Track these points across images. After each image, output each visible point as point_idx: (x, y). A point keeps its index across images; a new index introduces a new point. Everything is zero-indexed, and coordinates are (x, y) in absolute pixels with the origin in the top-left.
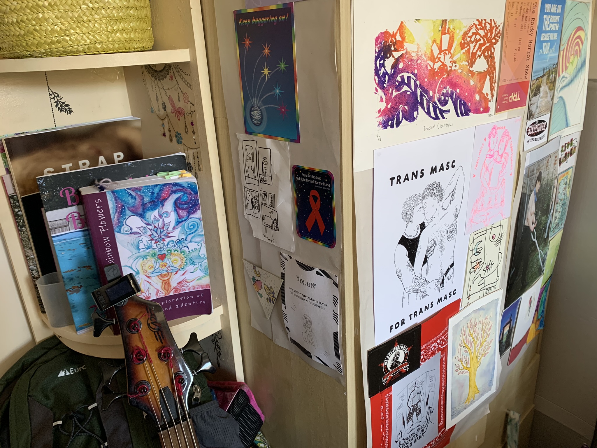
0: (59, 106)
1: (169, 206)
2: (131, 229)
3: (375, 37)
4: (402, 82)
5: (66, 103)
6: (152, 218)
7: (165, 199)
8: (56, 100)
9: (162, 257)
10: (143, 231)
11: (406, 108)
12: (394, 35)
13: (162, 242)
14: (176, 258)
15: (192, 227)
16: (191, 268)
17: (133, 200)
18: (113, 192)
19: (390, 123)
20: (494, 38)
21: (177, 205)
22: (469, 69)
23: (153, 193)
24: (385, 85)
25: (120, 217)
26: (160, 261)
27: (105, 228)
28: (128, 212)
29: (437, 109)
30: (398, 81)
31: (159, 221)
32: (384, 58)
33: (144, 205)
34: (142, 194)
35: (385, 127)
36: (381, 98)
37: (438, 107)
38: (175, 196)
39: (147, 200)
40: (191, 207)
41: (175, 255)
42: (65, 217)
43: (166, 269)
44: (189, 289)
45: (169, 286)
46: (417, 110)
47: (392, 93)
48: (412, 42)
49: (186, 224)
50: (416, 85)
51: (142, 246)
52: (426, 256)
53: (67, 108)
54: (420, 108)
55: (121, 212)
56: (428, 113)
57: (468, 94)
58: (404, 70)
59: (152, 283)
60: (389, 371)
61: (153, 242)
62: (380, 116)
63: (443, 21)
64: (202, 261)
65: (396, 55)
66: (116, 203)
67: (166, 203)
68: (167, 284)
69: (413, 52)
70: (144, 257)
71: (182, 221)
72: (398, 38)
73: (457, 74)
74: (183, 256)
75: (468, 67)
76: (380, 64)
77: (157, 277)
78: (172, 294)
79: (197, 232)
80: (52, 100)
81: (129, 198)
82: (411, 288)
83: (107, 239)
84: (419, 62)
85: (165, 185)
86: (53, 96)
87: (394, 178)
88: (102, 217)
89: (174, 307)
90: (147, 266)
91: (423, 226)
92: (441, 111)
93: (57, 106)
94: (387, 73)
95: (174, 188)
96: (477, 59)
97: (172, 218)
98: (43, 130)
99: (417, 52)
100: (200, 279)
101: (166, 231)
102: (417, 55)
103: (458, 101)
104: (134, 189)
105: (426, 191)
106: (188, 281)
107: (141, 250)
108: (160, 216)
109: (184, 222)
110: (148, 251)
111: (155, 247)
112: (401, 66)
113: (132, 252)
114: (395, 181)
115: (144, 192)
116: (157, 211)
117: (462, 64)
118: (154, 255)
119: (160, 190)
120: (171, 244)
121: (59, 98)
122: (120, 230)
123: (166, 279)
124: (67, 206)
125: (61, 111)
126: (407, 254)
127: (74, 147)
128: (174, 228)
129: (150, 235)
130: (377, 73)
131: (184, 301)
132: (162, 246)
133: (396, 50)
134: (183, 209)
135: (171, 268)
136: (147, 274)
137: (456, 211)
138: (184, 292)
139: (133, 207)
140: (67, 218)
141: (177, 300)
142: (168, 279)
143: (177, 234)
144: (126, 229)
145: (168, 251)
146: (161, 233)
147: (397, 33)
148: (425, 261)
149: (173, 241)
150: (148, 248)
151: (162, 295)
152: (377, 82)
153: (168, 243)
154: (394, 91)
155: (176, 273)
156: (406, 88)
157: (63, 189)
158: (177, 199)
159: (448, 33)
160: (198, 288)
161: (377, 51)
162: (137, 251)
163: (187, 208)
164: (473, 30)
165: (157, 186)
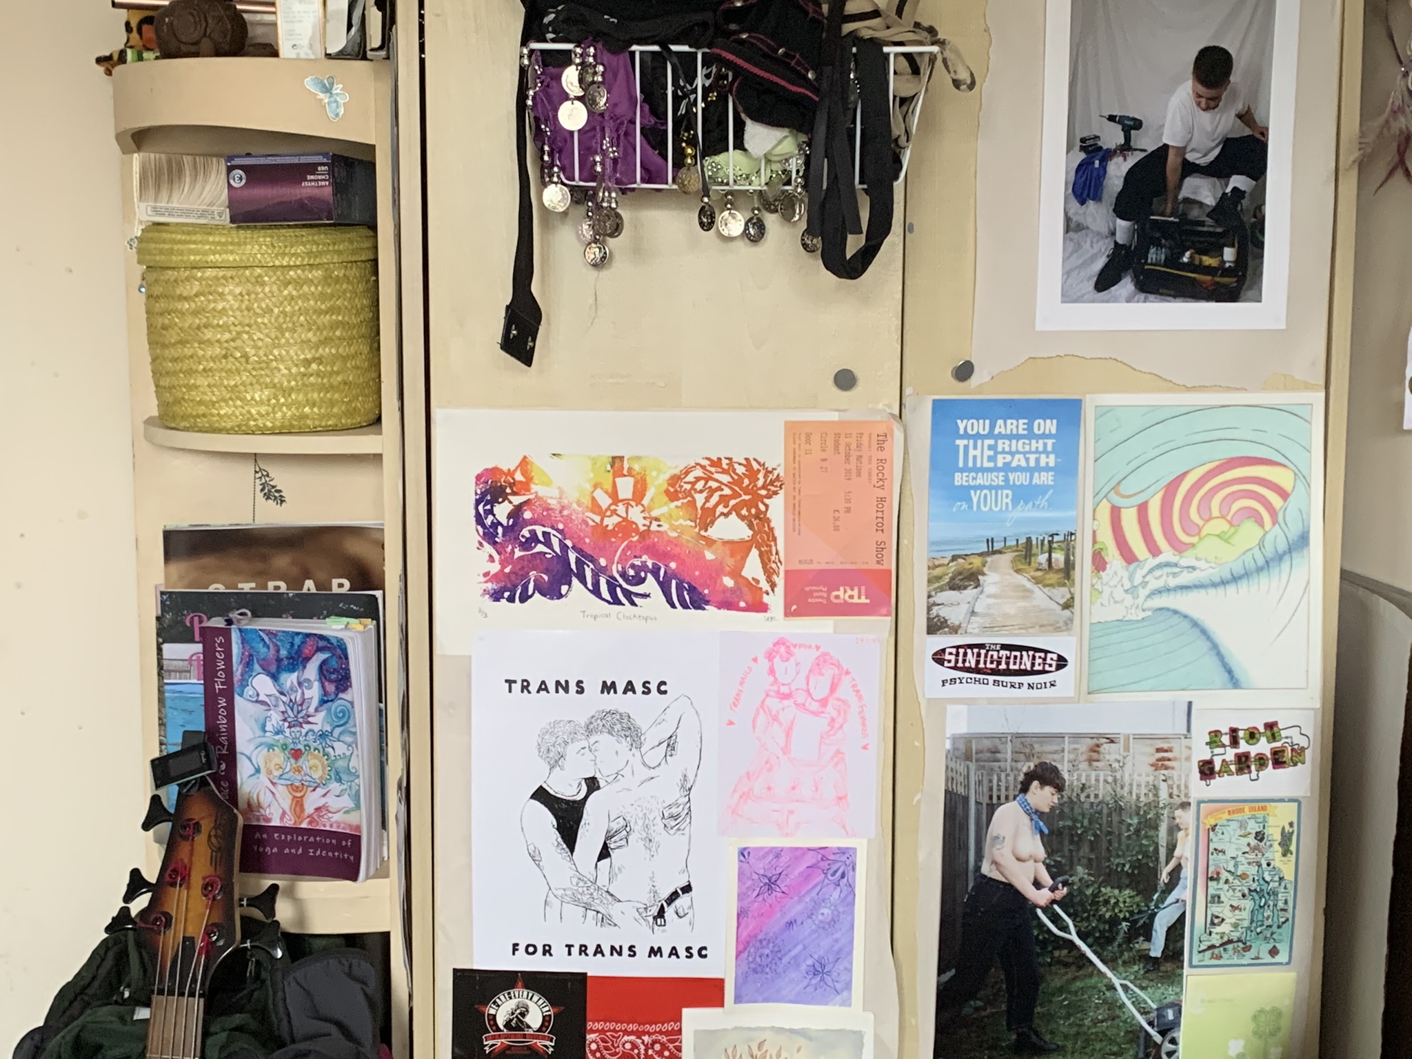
0: (266, 491)
1: (312, 670)
2: (258, 695)
3: (476, 474)
4: (534, 538)
5: (278, 488)
6: (288, 684)
7: (308, 659)
8: (263, 481)
9: (297, 754)
10: (274, 703)
11: (546, 578)
12: (510, 473)
13: (298, 729)
14: (316, 762)
15: (341, 715)
16: (335, 787)
17: (265, 650)
18: (240, 630)
19: (506, 594)
20: (764, 487)
21: (323, 669)
22: (699, 533)
23: (292, 644)
24: (497, 539)
25: (246, 672)
26: (293, 761)
27: (222, 683)
28: (257, 667)
29: (618, 590)
30: (523, 536)
31: (297, 691)
32: (493, 502)
33: (279, 660)
34: (279, 644)
35: (497, 599)
36: (491, 556)
37: (620, 586)
38: (321, 657)
39: (283, 653)
40: (340, 680)
41: (316, 757)
42: (187, 658)
43: (299, 778)
44: (331, 826)
45: (302, 810)
46: (570, 584)
47: (513, 552)
48: (548, 483)
49: (334, 706)
50: (564, 547)
51: (269, 727)
52: (605, 844)
53: (277, 495)
54: (575, 581)
55: (248, 664)
56: (596, 592)
57: (701, 573)
58: (533, 522)
59: (277, 795)
60: (498, 1029)
61: (286, 724)
62: (486, 582)
63: (614, 458)
64: (352, 779)
65: (516, 500)
66: (243, 648)
67: (308, 666)
68: (298, 803)
69: (551, 498)
70: (270, 747)
71: (328, 701)
72: (519, 477)
73: (667, 539)
74: (326, 762)
75: (697, 530)
76: (485, 510)
77: (285, 787)
78: (304, 825)
79: (348, 725)
80: (257, 481)
81: (261, 645)
82: (569, 893)
83: (222, 702)
84: (565, 513)
85: (308, 635)
86: (260, 475)
87: (515, 682)
88: (221, 665)
89: (305, 852)
90: (273, 763)
91: (592, 784)
92: (628, 594)
93: (262, 490)
94: (500, 523)
95: (321, 644)
96: (718, 520)
97: (314, 693)
98: (231, 525)
99: (560, 498)
100: (347, 812)
101: (304, 712)
102: (559, 503)
103: (674, 582)
104: (269, 633)
105: (593, 720)
106: (330, 809)
107: (268, 734)
108: (300, 684)
109: (330, 704)
110: (277, 737)
111: (287, 734)
112: (527, 515)
113: (254, 733)
114: (517, 687)
115: (281, 641)
116: (296, 674)
117: (676, 523)
118: (284, 747)
119: (302, 643)
120: (311, 737)
121: (268, 479)
122: (243, 692)
123: (299, 795)
124: (192, 641)
125: (268, 498)
126: (555, 823)
127: (264, 558)
128: (316, 710)
129: (283, 712)
130: (479, 520)
131: (324, 847)
132: (298, 734)
133: (514, 493)
134: (330, 681)
135: (309, 779)
136: (271, 777)
137: (685, 780)
138: (322, 828)
139: (264, 659)
140: (190, 660)
141: (312, 839)
142: (302, 797)
143: (320, 721)
144: (251, 693)
145: (305, 746)
146: (299, 712)
147: (515, 470)
148: (605, 853)
149: (312, 731)
150: (277, 733)
151: (289, 822)
152: (481, 533)
153: (307, 733)
154: (517, 550)
155: (314, 790)
156: (540, 548)
157: (192, 615)
158: (324, 662)
159: (630, 475)
160: (343, 828)
161: (479, 492)
162: (262, 734)
163: (335, 681)
164: (698, 472)
165: (298, 634)
